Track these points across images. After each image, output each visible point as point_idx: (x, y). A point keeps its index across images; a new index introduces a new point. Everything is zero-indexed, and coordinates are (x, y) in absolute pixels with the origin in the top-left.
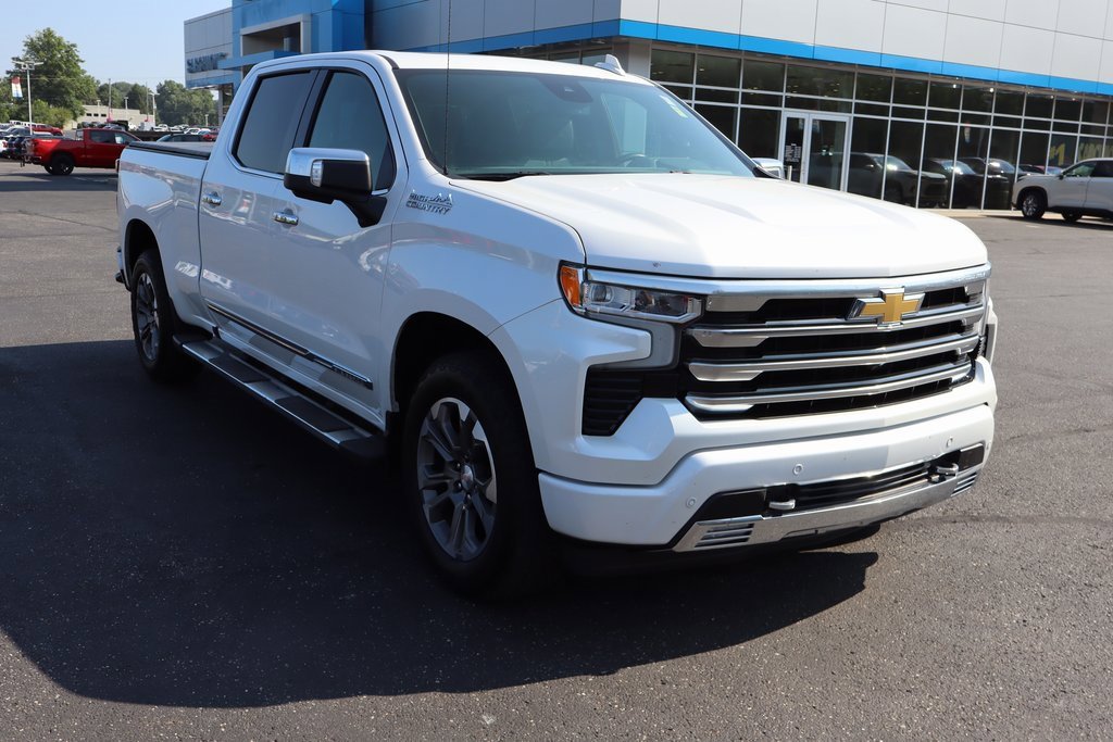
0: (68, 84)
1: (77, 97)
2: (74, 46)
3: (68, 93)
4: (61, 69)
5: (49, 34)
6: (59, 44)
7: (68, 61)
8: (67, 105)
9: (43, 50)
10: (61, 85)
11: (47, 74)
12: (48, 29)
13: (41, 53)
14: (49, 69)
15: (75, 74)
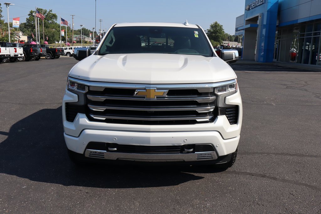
0: (220, 36)
1: (221, 39)
2: (222, 26)
3: (219, 38)
4: (218, 32)
5: (216, 23)
6: (218, 25)
7: (220, 30)
8: (219, 41)
9: (214, 27)
10: (218, 36)
11: (215, 33)
12: (216, 22)
13: (214, 28)
14: (215, 32)
15: (221, 33)
